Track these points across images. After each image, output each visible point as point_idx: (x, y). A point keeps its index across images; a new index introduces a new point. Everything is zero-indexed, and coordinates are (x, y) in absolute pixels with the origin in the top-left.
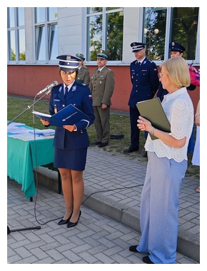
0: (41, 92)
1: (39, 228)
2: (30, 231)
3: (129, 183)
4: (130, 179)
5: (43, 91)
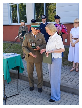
1: (18, 94)
2: (15, 96)
3: (46, 71)
4: (46, 69)
5: (17, 37)
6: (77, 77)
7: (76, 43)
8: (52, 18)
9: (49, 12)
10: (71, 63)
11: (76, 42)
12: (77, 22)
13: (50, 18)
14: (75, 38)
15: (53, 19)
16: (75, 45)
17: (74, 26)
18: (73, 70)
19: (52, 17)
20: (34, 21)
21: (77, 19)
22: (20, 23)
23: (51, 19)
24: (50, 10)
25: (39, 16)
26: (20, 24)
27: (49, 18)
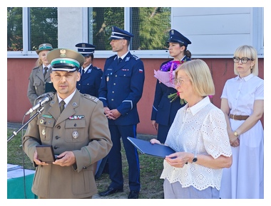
0: (31, 110)
5: (35, 108)
7: (242, 133)
8: (152, 33)
11: (243, 128)
12: (243, 59)
13: (147, 31)
14: (238, 114)
15: (156, 36)
16: (238, 140)
17: (236, 73)
19: (155, 28)
20: (86, 51)
21: (244, 47)
23: (148, 36)
25: (104, 25)
26: (33, 54)
27: (141, 33)
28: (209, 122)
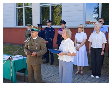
0: (25, 41)
3: (51, 74)
4: (51, 72)
6: (81, 80)
8: (57, 21)
9: (54, 15)
10: (76, 67)
11: (80, 46)
12: (80, 28)
13: (56, 21)
14: (79, 42)
15: (58, 22)
16: (79, 49)
17: (78, 31)
18: (77, 73)
19: (58, 20)
21: (80, 25)
22: (26, 25)
23: (56, 22)
24: (55, 13)
25: (44, 19)
27: (54, 21)
28: (69, 44)
